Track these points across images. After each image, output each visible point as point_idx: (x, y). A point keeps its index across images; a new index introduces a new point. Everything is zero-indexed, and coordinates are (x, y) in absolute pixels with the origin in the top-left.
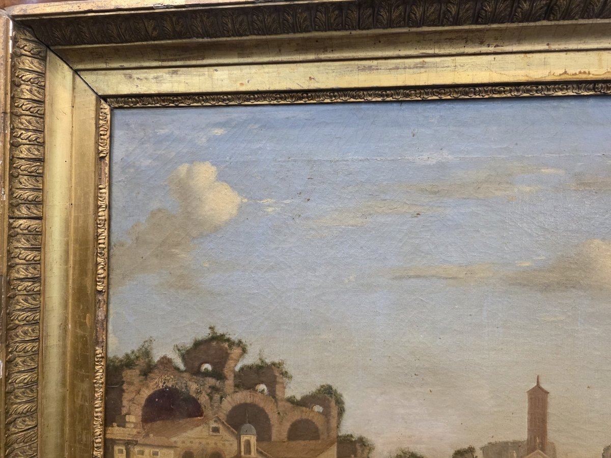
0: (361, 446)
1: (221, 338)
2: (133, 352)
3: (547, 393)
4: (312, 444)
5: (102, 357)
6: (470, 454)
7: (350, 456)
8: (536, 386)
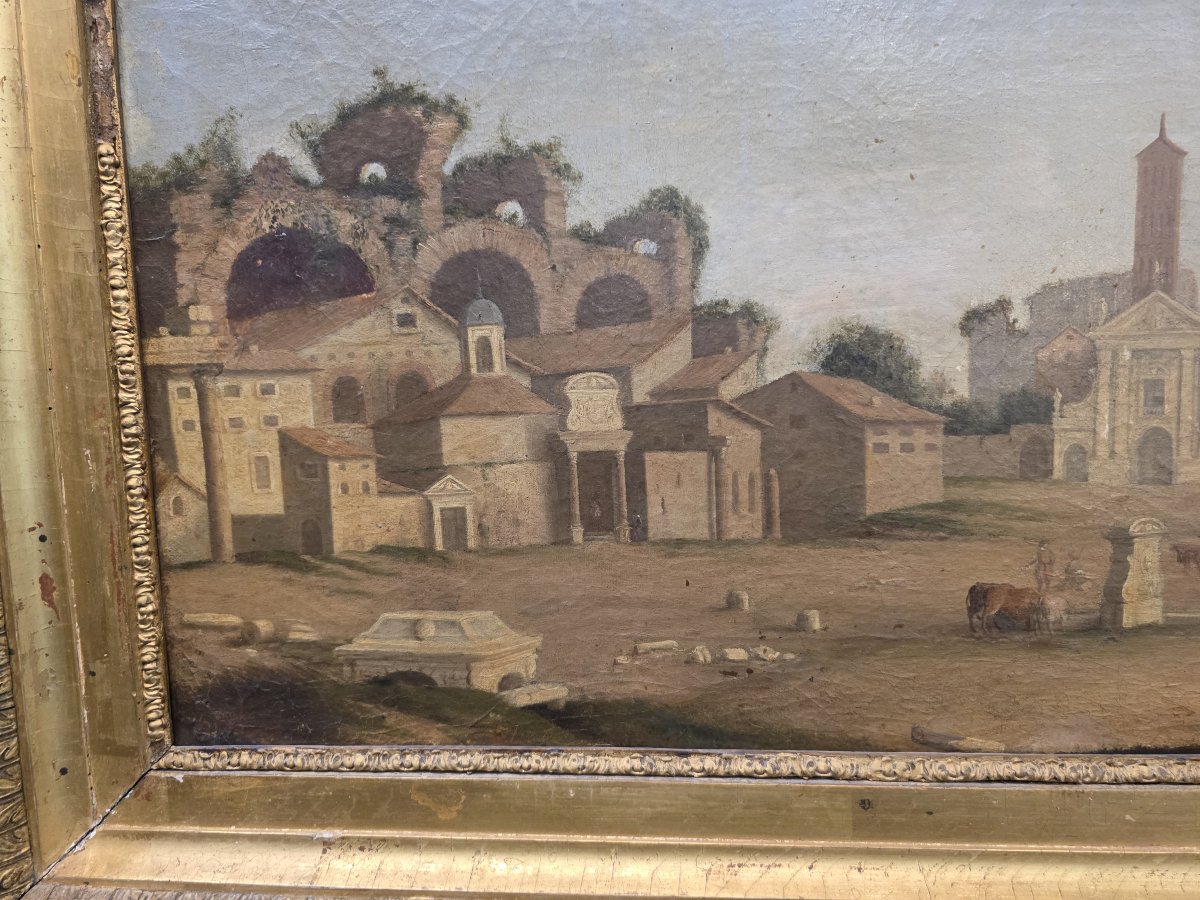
0: (748, 325)
1: (404, 96)
2: (190, 151)
3: (1181, 153)
4: (633, 331)
5: (116, 165)
6: (1002, 317)
7: (722, 352)
8: (1157, 140)
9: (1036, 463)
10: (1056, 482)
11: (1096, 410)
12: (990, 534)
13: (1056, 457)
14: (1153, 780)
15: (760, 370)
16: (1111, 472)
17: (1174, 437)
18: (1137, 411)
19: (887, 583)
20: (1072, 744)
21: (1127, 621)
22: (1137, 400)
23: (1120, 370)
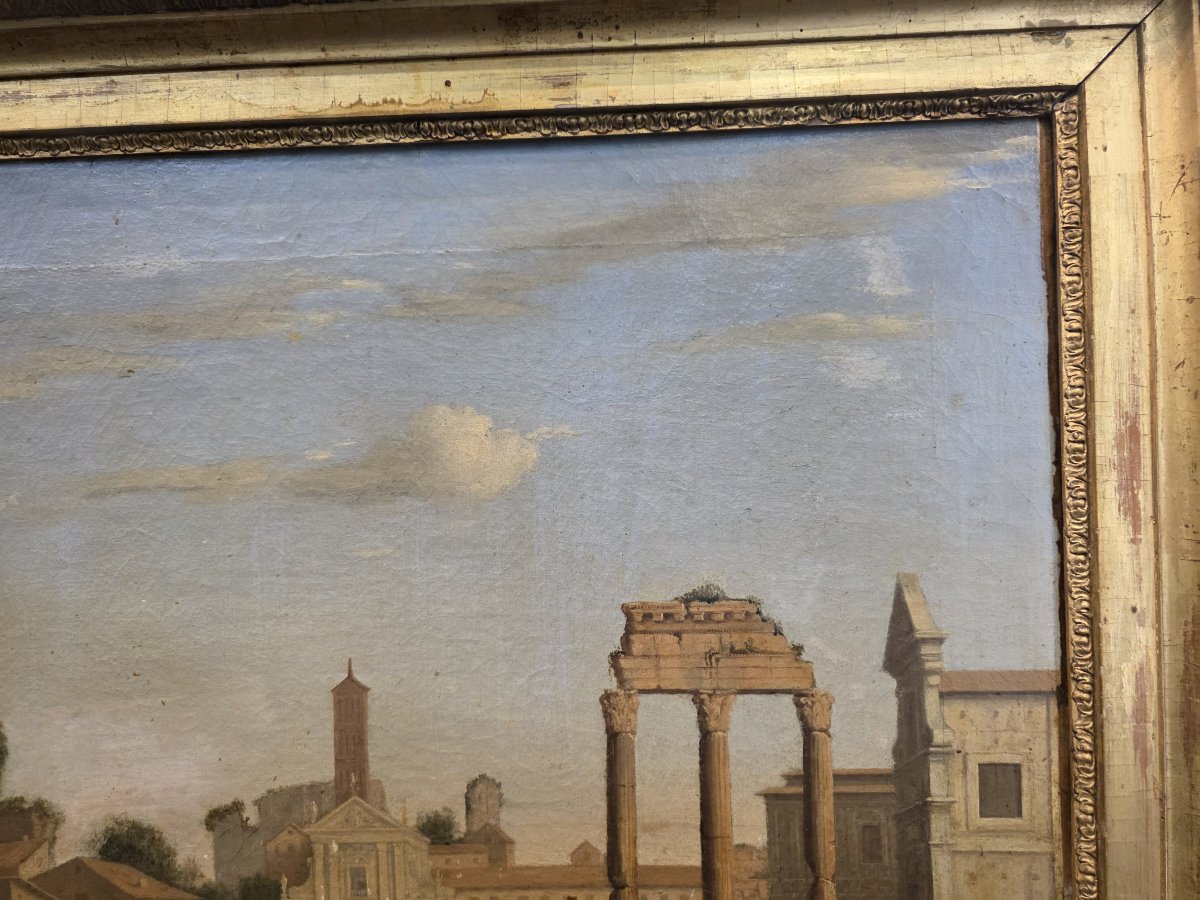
0: (40, 818)
3: (365, 689)
6: (237, 814)
7: (21, 839)
8: (347, 678)
11: (314, 892)
15: (51, 855)
18: (346, 893)
22: (345, 884)
23: (331, 860)
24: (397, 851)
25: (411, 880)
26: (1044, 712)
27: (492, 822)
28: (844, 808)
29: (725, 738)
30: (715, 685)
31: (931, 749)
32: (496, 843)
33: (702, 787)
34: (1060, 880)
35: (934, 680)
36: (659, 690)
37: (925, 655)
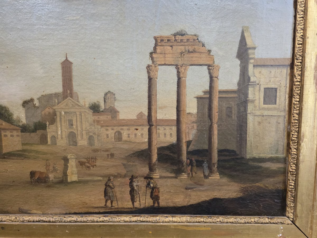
3: (71, 63)
6: (32, 103)
8: (66, 60)
9: (43, 140)
10: (49, 145)
11: (57, 127)
12: (34, 158)
13: (48, 139)
14: (74, 221)
16: (62, 142)
17: (76, 134)
18: (67, 127)
19: (10, 171)
20: (59, 212)
21: (69, 180)
22: (67, 124)
23: (62, 117)
24: (83, 115)
25: (87, 123)
26: (286, 71)
27: (112, 106)
28: (221, 102)
29: (185, 80)
30: (182, 63)
31: (250, 83)
32: (113, 112)
33: (177, 95)
34: (286, 124)
35: (252, 61)
36: (165, 64)
37: (250, 53)
